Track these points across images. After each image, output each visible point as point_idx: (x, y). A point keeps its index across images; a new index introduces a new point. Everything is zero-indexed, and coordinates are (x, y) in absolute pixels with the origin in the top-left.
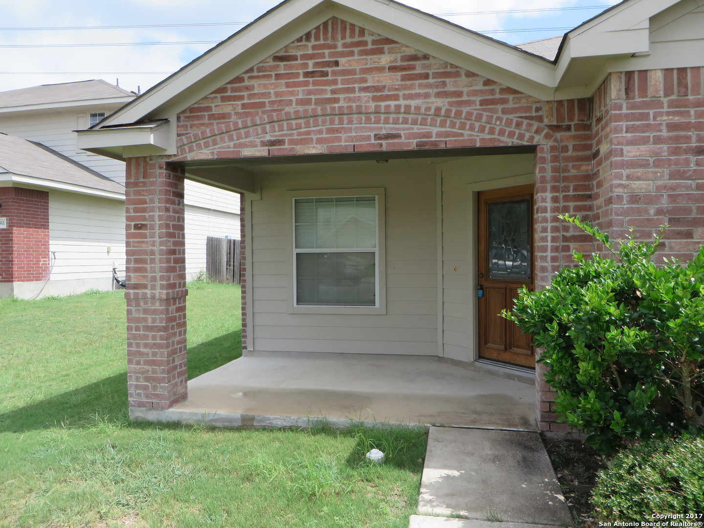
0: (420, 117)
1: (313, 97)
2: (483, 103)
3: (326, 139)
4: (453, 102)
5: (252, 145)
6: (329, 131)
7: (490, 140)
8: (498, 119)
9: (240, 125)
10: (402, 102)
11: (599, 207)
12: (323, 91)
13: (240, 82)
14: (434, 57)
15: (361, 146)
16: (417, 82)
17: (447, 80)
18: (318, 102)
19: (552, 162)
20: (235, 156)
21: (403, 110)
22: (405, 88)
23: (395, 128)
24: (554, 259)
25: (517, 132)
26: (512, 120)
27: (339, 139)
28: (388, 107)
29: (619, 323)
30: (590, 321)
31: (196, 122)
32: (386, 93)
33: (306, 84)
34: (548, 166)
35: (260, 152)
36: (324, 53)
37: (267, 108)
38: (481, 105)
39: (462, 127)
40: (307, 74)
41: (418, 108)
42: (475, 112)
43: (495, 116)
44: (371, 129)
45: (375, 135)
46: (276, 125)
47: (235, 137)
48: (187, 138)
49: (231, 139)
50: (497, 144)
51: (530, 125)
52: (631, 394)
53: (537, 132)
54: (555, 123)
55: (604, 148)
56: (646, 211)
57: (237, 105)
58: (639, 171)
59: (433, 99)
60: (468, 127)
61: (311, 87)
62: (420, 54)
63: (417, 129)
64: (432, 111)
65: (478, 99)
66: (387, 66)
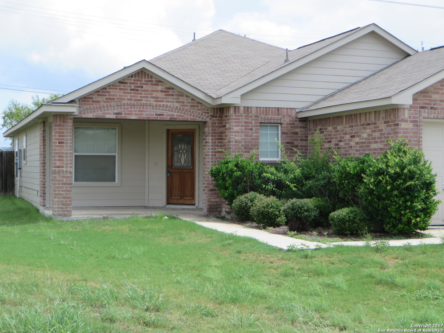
0: (171, 109)
1: (133, 98)
2: (191, 106)
3: (138, 114)
4: (182, 105)
5: (110, 114)
6: (139, 111)
7: (193, 119)
8: (196, 112)
9: (105, 106)
10: (165, 103)
11: (225, 143)
12: (137, 97)
13: (105, 90)
14: (176, 89)
15: (151, 117)
16: (170, 97)
17: (180, 97)
18: (135, 100)
19: (212, 127)
20: (103, 117)
21: (165, 106)
22: (166, 98)
23: (162, 112)
24: (212, 158)
25: (201, 117)
26: (200, 113)
27: (143, 114)
28: (160, 104)
29: (236, 171)
30: (230, 171)
31: (87, 103)
32: (159, 99)
33: (131, 93)
34: (210, 129)
35: (113, 117)
36: (138, 83)
37: (116, 100)
38: (190, 107)
39: (184, 113)
40: (131, 90)
41: (170, 106)
42: (189, 109)
43: (195, 111)
44: (154, 112)
45: (156, 114)
46: (119, 107)
47: (103, 110)
48: (83, 109)
49: (101, 110)
50: (195, 120)
51: (205, 115)
52: (238, 187)
53: (207, 117)
54: (212, 115)
55: (228, 126)
56: (239, 145)
57: (104, 98)
58: (237, 134)
59: (175, 103)
60: (186, 114)
61: (133, 95)
62: (171, 88)
63: (170, 113)
64: (175, 107)
65: (189, 105)
66: (160, 90)
